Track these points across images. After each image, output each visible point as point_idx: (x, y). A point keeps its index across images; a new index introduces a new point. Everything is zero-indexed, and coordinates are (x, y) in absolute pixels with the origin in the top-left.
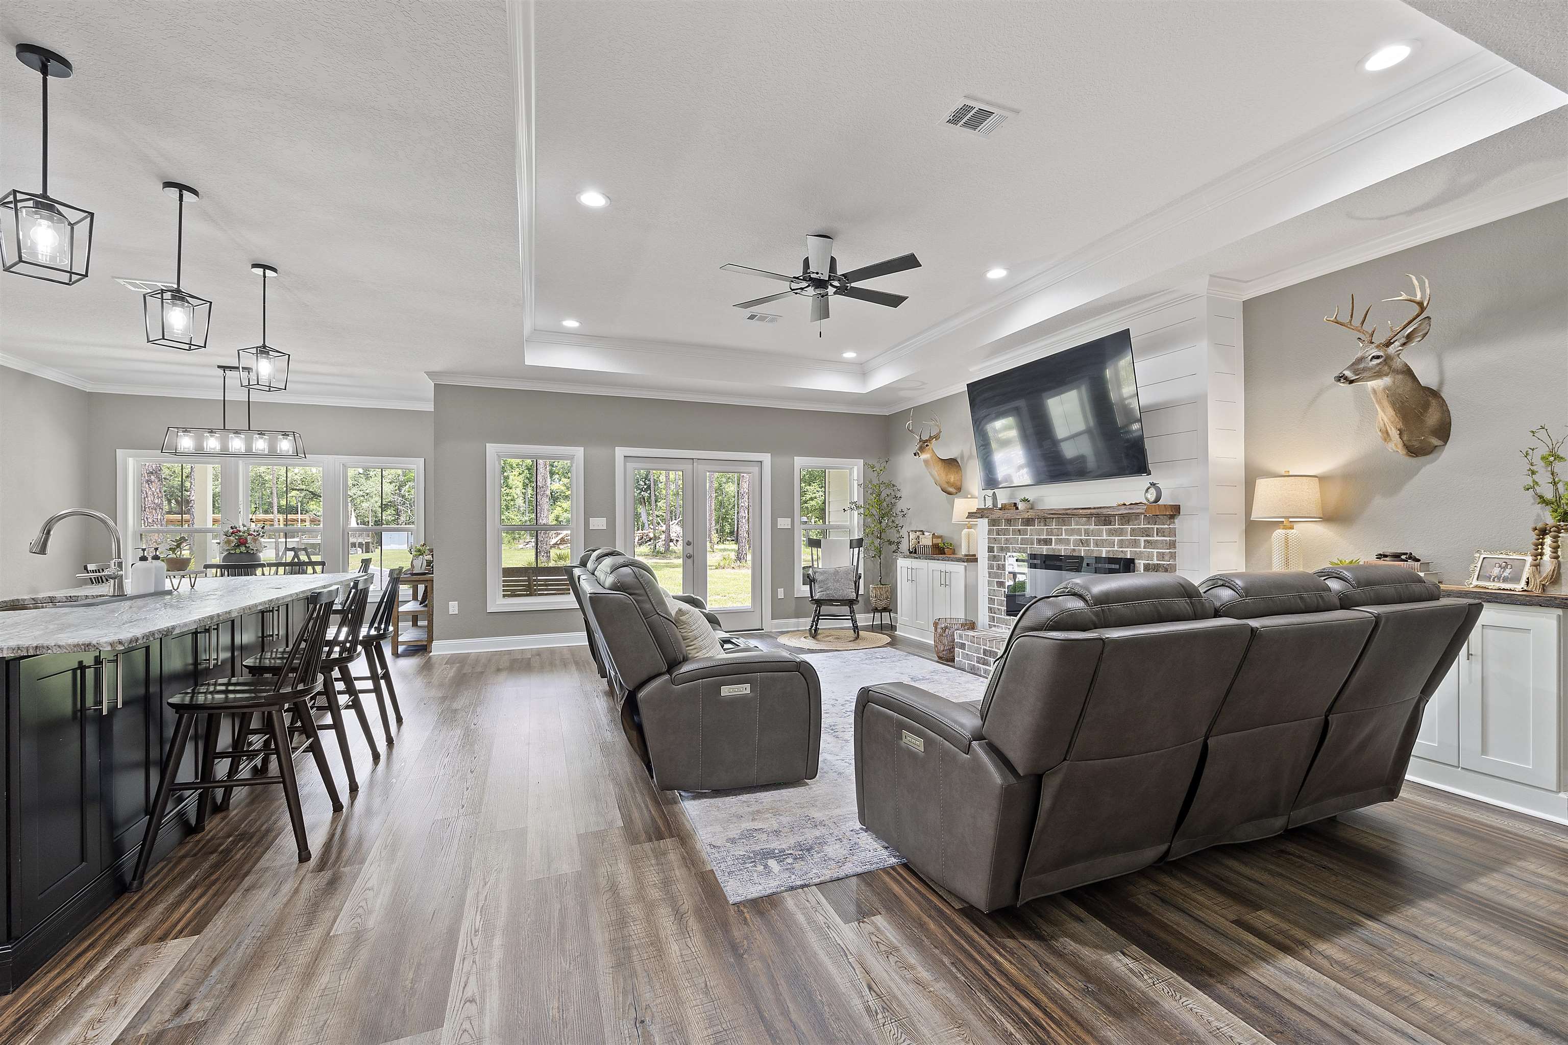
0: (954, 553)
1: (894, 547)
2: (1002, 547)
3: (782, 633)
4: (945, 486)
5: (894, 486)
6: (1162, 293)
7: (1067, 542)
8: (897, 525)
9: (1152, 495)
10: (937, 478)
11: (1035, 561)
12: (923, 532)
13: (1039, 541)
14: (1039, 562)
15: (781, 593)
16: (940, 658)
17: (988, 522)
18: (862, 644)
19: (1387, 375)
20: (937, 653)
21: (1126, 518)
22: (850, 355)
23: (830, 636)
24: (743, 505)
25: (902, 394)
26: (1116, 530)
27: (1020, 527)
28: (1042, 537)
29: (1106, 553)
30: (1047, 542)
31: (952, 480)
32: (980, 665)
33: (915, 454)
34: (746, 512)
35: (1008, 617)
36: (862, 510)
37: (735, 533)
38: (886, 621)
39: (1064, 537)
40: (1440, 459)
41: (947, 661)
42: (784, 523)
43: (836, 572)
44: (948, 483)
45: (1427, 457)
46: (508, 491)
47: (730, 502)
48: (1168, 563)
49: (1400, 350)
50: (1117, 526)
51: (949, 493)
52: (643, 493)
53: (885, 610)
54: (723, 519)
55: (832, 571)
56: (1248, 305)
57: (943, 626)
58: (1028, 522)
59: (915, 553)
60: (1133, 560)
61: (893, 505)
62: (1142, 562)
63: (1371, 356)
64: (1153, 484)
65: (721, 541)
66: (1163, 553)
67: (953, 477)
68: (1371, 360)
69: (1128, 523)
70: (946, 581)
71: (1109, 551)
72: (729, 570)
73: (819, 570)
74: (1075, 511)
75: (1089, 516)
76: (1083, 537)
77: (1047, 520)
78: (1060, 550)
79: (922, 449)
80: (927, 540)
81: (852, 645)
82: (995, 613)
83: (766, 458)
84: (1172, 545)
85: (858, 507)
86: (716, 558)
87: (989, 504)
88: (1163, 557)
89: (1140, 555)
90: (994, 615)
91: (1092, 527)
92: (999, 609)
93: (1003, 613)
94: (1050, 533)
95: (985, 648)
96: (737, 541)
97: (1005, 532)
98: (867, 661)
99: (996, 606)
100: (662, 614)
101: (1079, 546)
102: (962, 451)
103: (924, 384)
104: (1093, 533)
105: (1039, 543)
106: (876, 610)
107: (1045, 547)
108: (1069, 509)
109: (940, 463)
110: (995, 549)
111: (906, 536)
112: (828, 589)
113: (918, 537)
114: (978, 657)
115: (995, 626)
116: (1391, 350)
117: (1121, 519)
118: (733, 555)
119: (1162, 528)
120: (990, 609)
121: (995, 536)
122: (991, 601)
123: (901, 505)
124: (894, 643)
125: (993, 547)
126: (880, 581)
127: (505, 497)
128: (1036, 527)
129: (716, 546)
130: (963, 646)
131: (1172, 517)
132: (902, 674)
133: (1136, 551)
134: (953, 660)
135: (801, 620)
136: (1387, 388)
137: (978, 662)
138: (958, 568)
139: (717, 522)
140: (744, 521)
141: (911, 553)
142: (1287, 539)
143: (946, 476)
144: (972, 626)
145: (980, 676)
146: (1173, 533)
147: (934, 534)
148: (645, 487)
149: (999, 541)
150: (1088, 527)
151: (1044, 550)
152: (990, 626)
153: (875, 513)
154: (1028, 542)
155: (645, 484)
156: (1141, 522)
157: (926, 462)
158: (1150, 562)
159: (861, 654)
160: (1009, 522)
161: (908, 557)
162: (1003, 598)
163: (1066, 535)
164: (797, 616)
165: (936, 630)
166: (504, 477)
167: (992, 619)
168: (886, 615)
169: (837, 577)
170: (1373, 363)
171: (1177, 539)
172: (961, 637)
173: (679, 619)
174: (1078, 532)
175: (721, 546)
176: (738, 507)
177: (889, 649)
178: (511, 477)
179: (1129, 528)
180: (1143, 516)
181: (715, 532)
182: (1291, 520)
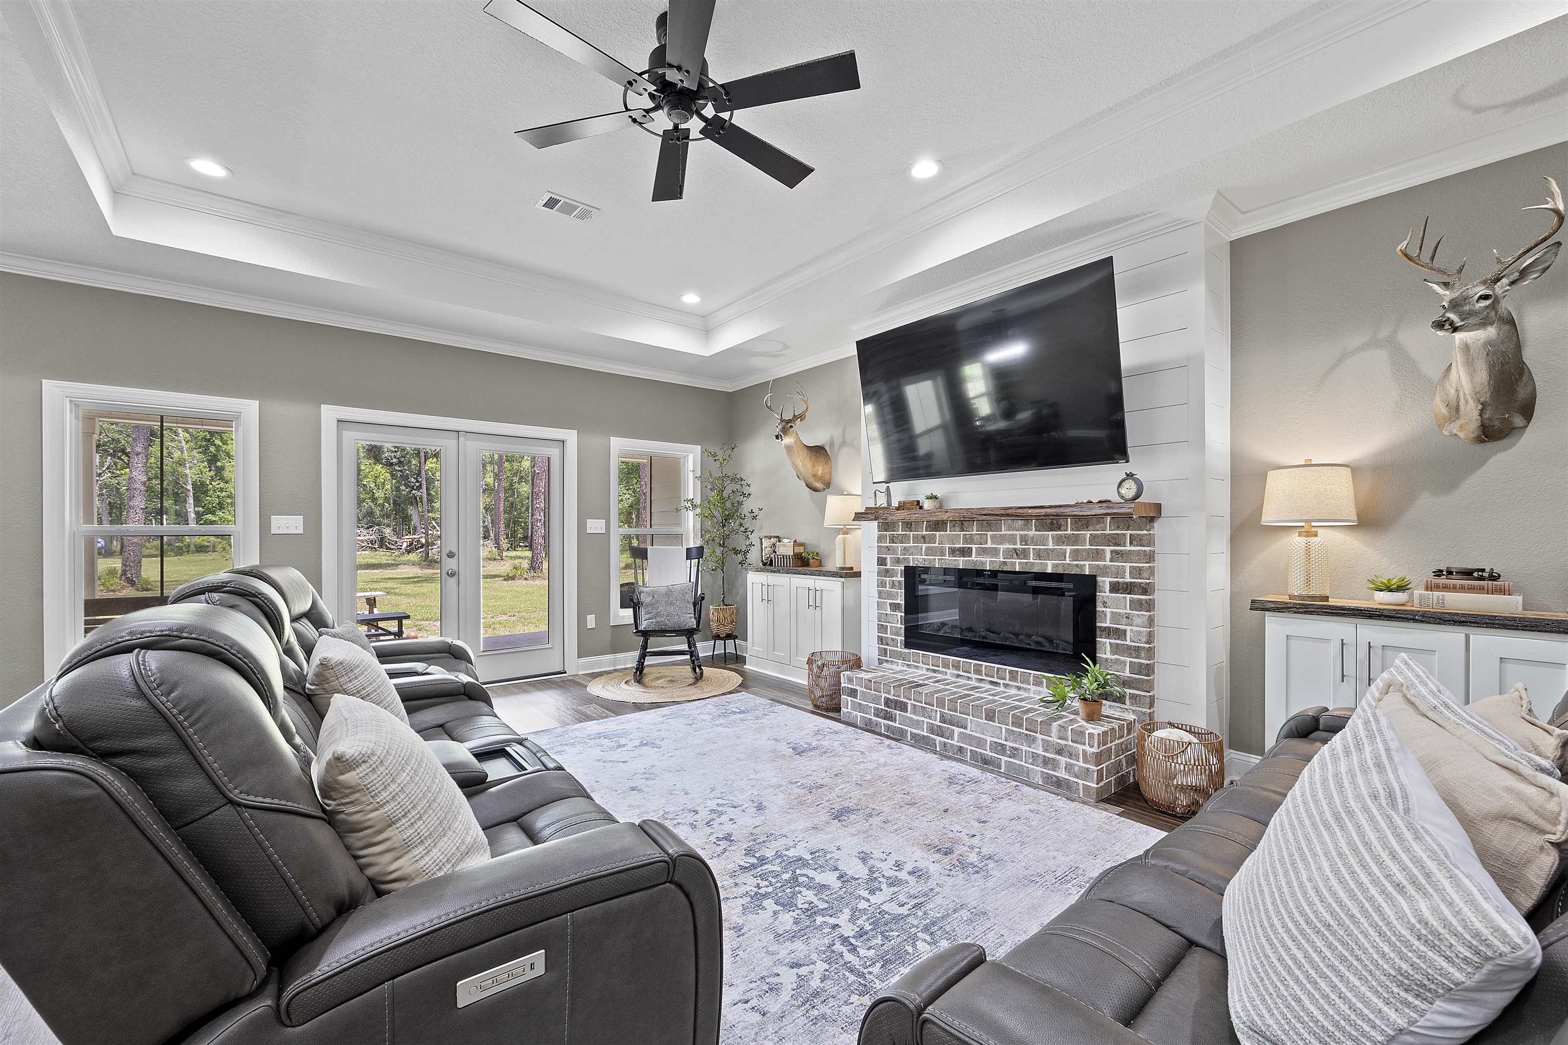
0: (820, 565)
1: (740, 557)
2: (899, 558)
3: (594, 676)
4: (811, 480)
5: (742, 479)
6: (1143, 217)
7: (994, 552)
8: (746, 529)
9: (1129, 490)
10: (802, 469)
11: (948, 578)
12: (779, 539)
13: (953, 552)
14: (953, 578)
15: (591, 620)
16: (816, 706)
17: (879, 526)
18: (706, 689)
19: (1492, 324)
20: (813, 701)
21: (1083, 522)
22: (691, 299)
23: (662, 677)
24: (538, 506)
25: (756, 362)
26: (1068, 537)
27: (924, 533)
28: (958, 546)
29: (1053, 567)
30: (965, 552)
31: (820, 473)
32: (880, 720)
33: (777, 437)
34: (542, 514)
35: (907, 651)
36: (698, 510)
37: (529, 538)
38: (730, 649)
39: (989, 545)
40: (1518, 445)
41: (827, 710)
42: (595, 526)
43: (669, 592)
44: (815, 476)
45: (1504, 441)
46: (222, 485)
47: (523, 504)
48: (1148, 581)
49: (1508, 290)
50: (1069, 532)
51: (815, 490)
52: (414, 492)
53: (729, 636)
54: (514, 523)
55: (664, 590)
56: (1238, 248)
57: (819, 663)
58: (938, 525)
59: (771, 564)
60: (1095, 576)
61: (740, 503)
62: (1108, 580)
63: (1478, 295)
64: (1130, 476)
65: (513, 547)
66: (1140, 569)
67: (820, 469)
68: (1477, 301)
69: (1086, 527)
70: (815, 602)
71: (1057, 565)
72: (520, 581)
73: (645, 589)
74: (1021, 511)
75: (1027, 519)
76: (1018, 546)
77: (965, 523)
78: (983, 563)
79: (785, 431)
80: (786, 549)
81: (694, 693)
82: (887, 644)
83: (571, 437)
84: (1150, 557)
85: (694, 507)
86: (505, 567)
87: (882, 501)
88: (1140, 574)
89: (1105, 571)
90: (886, 647)
91: (1032, 533)
92: (893, 640)
93: (899, 645)
94: (969, 539)
95: (888, 696)
96: (531, 547)
97: (904, 539)
98: (722, 721)
99: (888, 636)
100: (252, 799)
101: (1012, 557)
102: (832, 437)
103: (786, 347)
104: (1034, 541)
105: (953, 554)
106: (717, 637)
107: (962, 558)
108: (1011, 508)
109: (806, 451)
110: (889, 561)
111: (756, 542)
112: (658, 615)
113: (774, 545)
114: (876, 709)
115: (887, 661)
116: (1499, 288)
117: (1076, 522)
118: (525, 564)
119: (1138, 535)
120: (881, 640)
121: (888, 545)
122: (882, 628)
123: (749, 505)
124: (748, 683)
125: (886, 559)
126: (723, 601)
127: (218, 493)
128: (948, 532)
129: (505, 554)
130: (853, 693)
131: (1152, 519)
132: (776, 740)
133: (1098, 566)
134: (838, 710)
135: (620, 656)
136: (1489, 343)
137: (877, 715)
138: (832, 587)
139: (507, 526)
140: (539, 524)
141: (765, 564)
142: (1308, 550)
143: (814, 466)
144: (856, 664)
145: (880, 734)
146: (1150, 542)
147: (795, 541)
148: (417, 484)
149: (894, 550)
150: (1026, 532)
151: (961, 562)
152: (880, 662)
153: (716, 513)
154: (936, 552)
155: (418, 481)
156: (1106, 526)
157: (788, 448)
158: (1120, 580)
159: (709, 706)
160: (908, 525)
161: (762, 570)
162: (899, 625)
163: (993, 543)
164: (614, 650)
165: (810, 669)
166: (217, 467)
167: (884, 652)
168: (730, 643)
169: (671, 599)
170: (1480, 305)
171: (1156, 549)
172: (850, 680)
173: (336, 781)
174: (1012, 540)
175: (512, 553)
176: (532, 510)
177: (743, 695)
178: (227, 469)
179: (1088, 534)
180: (1109, 518)
181: (505, 537)
182: (1313, 524)
